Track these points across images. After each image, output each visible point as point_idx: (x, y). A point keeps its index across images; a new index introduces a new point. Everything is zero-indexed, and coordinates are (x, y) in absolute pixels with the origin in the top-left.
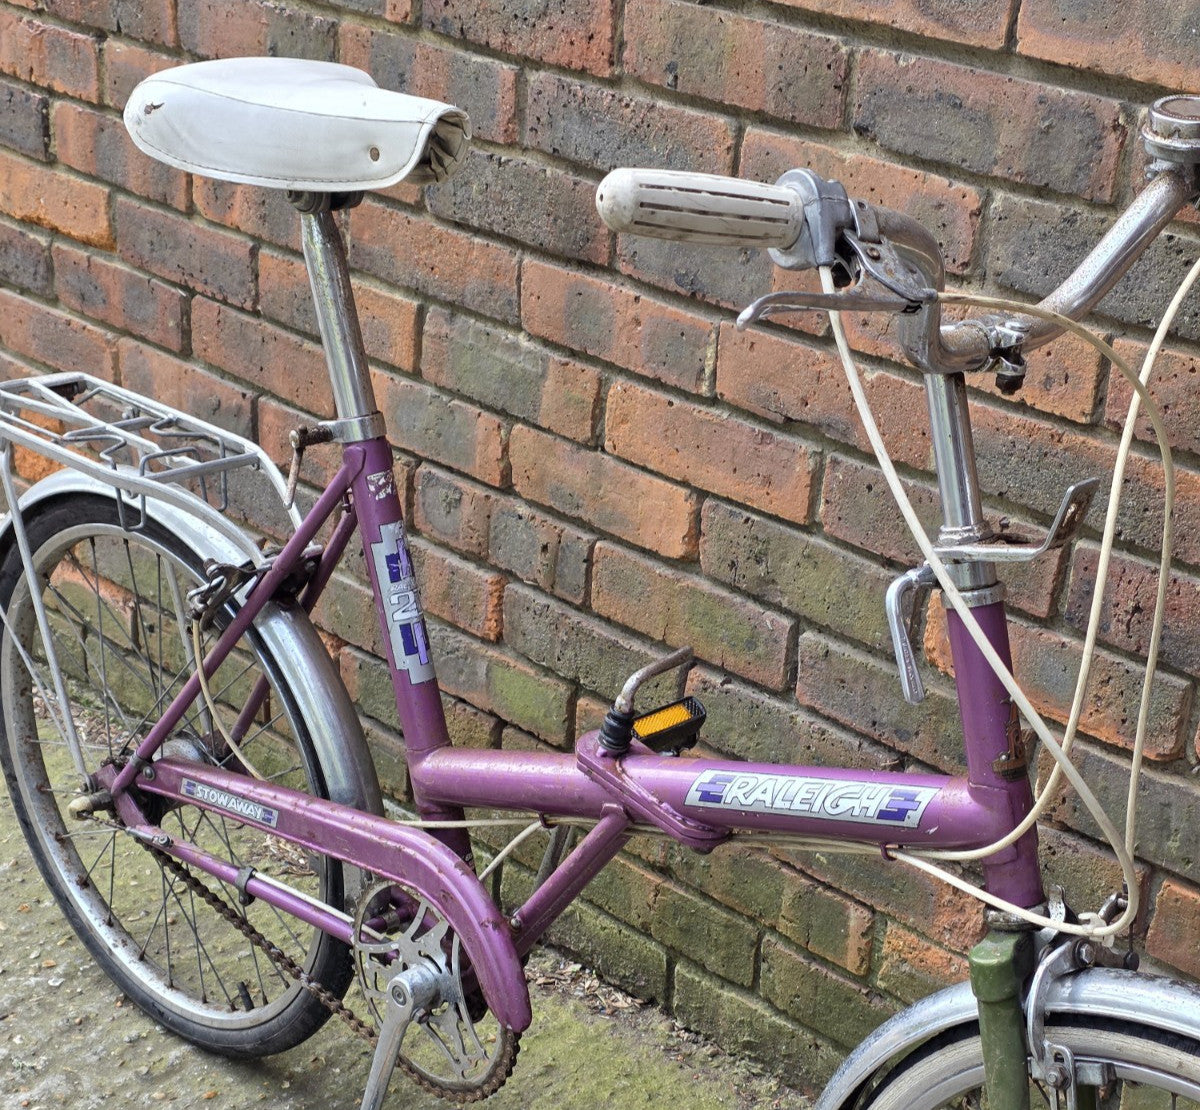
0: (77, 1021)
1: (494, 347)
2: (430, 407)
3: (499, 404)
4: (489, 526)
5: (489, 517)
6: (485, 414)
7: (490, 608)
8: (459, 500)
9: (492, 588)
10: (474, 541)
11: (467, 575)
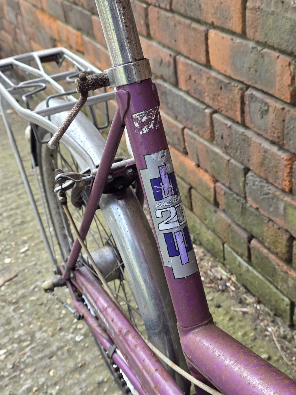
0: (80, 365)
1: (286, 11)
2: (252, 55)
3: (289, 50)
4: (284, 127)
5: (284, 121)
6: (282, 56)
7: (286, 174)
8: (267, 111)
9: (286, 163)
10: (276, 135)
11: (273, 154)
